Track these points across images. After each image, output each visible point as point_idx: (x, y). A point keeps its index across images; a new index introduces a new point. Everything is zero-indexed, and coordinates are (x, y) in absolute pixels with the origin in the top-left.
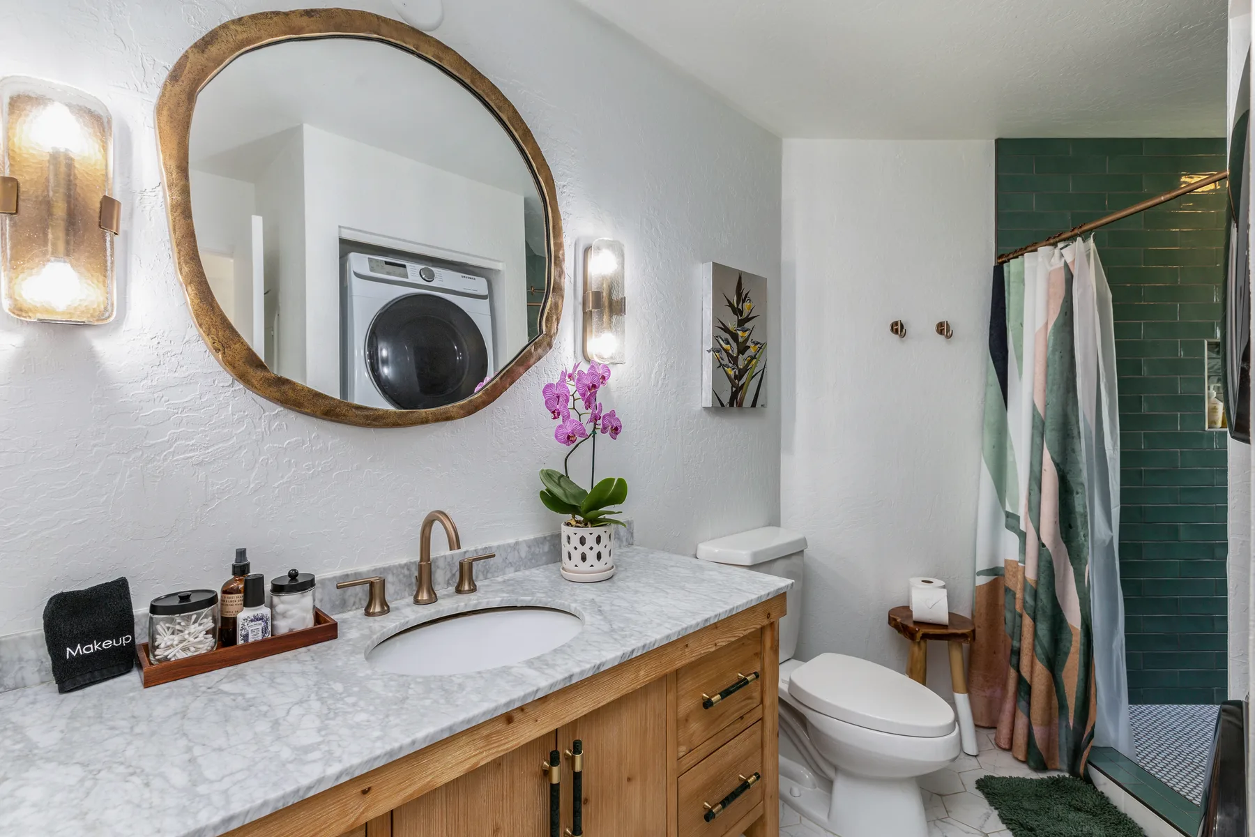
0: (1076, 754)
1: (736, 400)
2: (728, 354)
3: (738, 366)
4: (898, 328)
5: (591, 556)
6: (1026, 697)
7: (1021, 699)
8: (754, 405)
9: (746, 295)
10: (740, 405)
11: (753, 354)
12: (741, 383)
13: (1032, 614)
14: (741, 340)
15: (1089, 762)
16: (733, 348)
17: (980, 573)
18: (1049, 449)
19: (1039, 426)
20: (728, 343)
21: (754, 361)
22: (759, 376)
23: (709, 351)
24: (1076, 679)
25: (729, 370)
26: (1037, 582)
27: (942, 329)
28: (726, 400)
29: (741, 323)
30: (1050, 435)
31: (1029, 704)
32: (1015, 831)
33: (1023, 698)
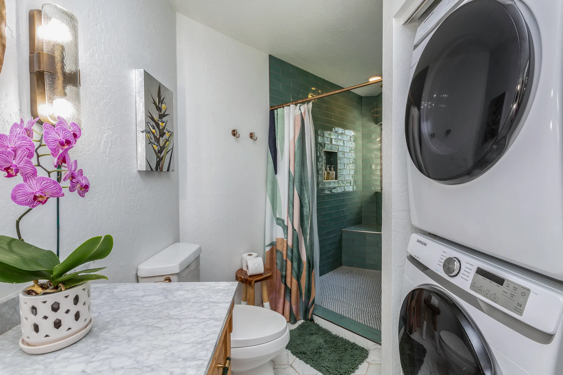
0: (306, 311)
1: (159, 167)
2: (155, 137)
3: (159, 144)
4: (234, 133)
5: (68, 320)
6: (289, 294)
7: (287, 296)
8: (168, 170)
9: (163, 99)
10: (161, 170)
11: (167, 138)
12: (162, 156)
13: (291, 259)
14: (161, 128)
15: (313, 314)
16: (156, 132)
17: (267, 246)
18: (297, 190)
19: (291, 180)
20: (154, 128)
21: (168, 142)
22: (171, 151)
23: (143, 132)
24: (305, 281)
25: (155, 146)
26: (292, 246)
27: (252, 136)
28: (154, 167)
29: (161, 116)
30: (297, 184)
31: (290, 297)
32: (300, 357)
33: (288, 295)
